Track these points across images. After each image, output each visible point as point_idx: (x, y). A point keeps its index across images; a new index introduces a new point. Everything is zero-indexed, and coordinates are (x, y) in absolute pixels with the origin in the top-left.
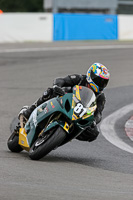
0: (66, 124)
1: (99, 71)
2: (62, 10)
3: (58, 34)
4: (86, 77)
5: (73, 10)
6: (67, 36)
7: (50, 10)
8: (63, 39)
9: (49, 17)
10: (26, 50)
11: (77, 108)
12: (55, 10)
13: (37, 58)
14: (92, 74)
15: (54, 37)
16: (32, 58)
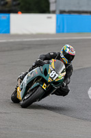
0: (45, 84)
1: (68, 50)
2: (62, 12)
3: (60, 28)
4: (60, 54)
5: (70, 12)
6: (65, 30)
7: (54, 12)
8: (63, 32)
9: (54, 16)
10: (38, 39)
11: (52, 74)
12: (58, 12)
13: (45, 45)
14: (64, 52)
15: (57, 30)
16: (42, 45)
